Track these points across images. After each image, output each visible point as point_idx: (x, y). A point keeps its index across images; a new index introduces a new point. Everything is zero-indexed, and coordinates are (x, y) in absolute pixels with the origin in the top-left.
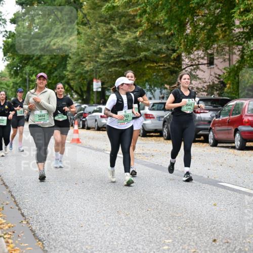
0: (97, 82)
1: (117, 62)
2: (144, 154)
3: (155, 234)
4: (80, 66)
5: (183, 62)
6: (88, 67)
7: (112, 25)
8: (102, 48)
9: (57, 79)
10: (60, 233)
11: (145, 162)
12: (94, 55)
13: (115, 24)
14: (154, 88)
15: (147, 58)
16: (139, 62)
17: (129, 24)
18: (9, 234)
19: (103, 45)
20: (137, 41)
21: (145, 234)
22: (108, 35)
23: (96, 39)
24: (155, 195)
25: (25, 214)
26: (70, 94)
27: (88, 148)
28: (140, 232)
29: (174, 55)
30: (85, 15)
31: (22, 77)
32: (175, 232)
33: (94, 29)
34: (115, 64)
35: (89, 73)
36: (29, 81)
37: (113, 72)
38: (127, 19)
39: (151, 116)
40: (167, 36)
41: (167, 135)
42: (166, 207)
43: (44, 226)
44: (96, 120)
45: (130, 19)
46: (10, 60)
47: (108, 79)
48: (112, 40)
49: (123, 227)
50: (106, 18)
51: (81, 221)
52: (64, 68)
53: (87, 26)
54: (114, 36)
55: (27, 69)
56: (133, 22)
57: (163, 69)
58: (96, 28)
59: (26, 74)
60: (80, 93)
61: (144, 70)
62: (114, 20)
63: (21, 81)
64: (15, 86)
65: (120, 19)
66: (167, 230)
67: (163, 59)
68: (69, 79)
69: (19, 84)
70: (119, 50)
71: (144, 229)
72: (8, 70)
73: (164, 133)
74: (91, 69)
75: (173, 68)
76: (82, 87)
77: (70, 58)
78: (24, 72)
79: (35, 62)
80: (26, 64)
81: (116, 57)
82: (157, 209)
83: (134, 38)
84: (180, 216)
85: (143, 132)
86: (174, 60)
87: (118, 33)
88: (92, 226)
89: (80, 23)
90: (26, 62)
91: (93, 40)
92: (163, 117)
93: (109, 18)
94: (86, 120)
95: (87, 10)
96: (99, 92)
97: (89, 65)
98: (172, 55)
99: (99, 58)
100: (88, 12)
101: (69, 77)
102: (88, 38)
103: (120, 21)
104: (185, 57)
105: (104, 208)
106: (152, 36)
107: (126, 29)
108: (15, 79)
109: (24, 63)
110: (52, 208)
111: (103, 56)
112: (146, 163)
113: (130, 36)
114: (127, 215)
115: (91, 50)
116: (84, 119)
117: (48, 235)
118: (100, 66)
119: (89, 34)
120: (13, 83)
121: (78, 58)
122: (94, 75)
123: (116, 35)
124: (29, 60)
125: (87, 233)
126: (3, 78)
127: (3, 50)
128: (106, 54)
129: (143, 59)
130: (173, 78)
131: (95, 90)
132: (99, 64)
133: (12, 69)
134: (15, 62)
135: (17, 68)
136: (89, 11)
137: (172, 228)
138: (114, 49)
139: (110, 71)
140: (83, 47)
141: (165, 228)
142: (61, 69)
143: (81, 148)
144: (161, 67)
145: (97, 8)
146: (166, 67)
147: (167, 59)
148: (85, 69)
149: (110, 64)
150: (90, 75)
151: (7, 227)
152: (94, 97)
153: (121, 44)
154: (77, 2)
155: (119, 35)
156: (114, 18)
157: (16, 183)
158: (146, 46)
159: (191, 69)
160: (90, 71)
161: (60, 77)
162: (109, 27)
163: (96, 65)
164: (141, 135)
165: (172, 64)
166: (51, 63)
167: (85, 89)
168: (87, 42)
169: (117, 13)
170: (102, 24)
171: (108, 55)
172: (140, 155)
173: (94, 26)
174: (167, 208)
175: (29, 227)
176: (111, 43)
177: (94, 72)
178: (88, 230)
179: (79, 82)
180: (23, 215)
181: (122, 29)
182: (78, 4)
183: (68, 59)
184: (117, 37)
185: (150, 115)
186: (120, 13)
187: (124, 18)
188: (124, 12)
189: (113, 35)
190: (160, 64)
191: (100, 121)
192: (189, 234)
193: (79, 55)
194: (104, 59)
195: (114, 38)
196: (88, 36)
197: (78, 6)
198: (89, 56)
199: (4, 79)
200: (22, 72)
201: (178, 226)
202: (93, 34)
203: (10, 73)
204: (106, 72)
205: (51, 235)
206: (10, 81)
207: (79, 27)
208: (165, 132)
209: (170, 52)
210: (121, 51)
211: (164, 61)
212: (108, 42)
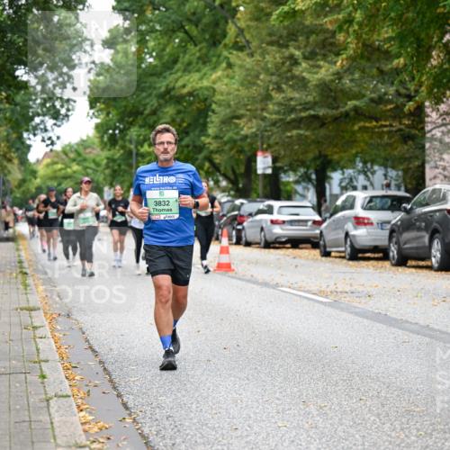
0: (265, 157)
1: (302, 118)
2: (352, 293)
3: (375, 444)
4: (233, 127)
5: (426, 119)
6: (248, 128)
7: (292, 50)
8: (273, 93)
9: (189, 152)
10: (196, 442)
11: (355, 307)
12: (259, 106)
13: (298, 48)
14: (372, 168)
15: (360, 112)
16: (342, 119)
17: (324, 47)
18: (100, 442)
19: (275, 87)
20: (340, 79)
21: (355, 444)
22: (285, 69)
23: (262, 77)
24: (374, 370)
25: (130, 404)
26: (213, 179)
27: (249, 281)
28: (346, 440)
29: (411, 105)
30: (241, 31)
31: (123, 147)
32: (414, 442)
33: (259, 58)
34: (298, 123)
35: (249, 140)
36: (137, 154)
37: (294, 138)
38: (321, 37)
39: (366, 221)
40: (396, 69)
41: (396, 257)
42: (396, 393)
43: (165, 428)
44: (262, 229)
45: (326, 39)
46: (102, 116)
47: (285, 151)
48: (293, 77)
49: (314, 430)
50: (281, 37)
51: (234, 418)
52: (202, 131)
53: (245, 53)
54: (297, 71)
55: (134, 132)
56: (331, 44)
57: (389, 132)
58: (263, 55)
59: (131, 142)
60: (232, 177)
61: (354, 133)
62: (296, 41)
63: (122, 155)
64: (111, 165)
65: (308, 38)
66: (398, 437)
67: (389, 114)
68: (212, 152)
69: (118, 162)
70: (307, 96)
71: (353, 436)
72: (98, 135)
73: (391, 254)
74: (253, 133)
75: (407, 130)
76: (235, 167)
77: (213, 111)
78: (128, 137)
79: (147, 120)
80: (131, 124)
81: (301, 111)
82: (378, 397)
83: (334, 74)
84: (423, 411)
85: (351, 250)
86: (411, 114)
87: (304, 65)
88: (256, 429)
89: (231, 45)
90: (131, 119)
91: (257, 77)
92: (389, 222)
93: (287, 37)
94: (243, 228)
95: (245, 21)
96: (269, 175)
97: (249, 125)
98: (405, 105)
99: (268, 113)
100: (248, 26)
101: (212, 148)
102: (247, 75)
103: (308, 42)
104: (431, 109)
105: (277, 395)
106: (367, 70)
107: (319, 57)
108: (111, 152)
109: (128, 123)
110: (179, 395)
111: (276, 108)
112: (357, 310)
113: (327, 71)
114: (321, 408)
115: (254, 98)
116: (239, 227)
117: (173, 444)
118: (270, 126)
119: (248, 66)
120: (108, 158)
121: (228, 111)
122: (259, 143)
123: (300, 69)
124: (137, 117)
125: (246, 442)
126: (88, 151)
127: (89, 97)
128: (282, 104)
129: (352, 113)
130: (408, 150)
131: (259, 172)
132: (268, 124)
133: (106, 132)
134: (111, 120)
135: (114, 130)
136: (249, 23)
137: (407, 433)
138: (297, 95)
139: (288, 137)
140: (238, 90)
141: (393, 434)
142: (197, 133)
143: (234, 281)
144: (385, 129)
145: (264, 19)
146: (394, 129)
147: (397, 113)
148: (242, 133)
149: (289, 123)
150: (251, 144)
151: (96, 429)
152: (257, 185)
153: (309, 85)
154: (226, 7)
155: (306, 68)
156: (296, 36)
157: (113, 347)
158: (356, 89)
159: (443, 132)
160: (252, 137)
161: (195, 147)
162: (287, 54)
163: (263, 124)
164: (348, 257)
165: (407, 122)
166: (178, 120)
167: (242, 169)
168: (246, 82)
169: (301, 27)
170: (274, 48)
171: (286, 105)
172: (346, 295)
173: (259, 51)
174: (398, 396)
175: (138, 429)
176: (291, 83)
177: (259, 139)
178: (247, 436)
179: (231, 157)
180: (125, 406)
181: (310, 56)
182: (228, 11)
183: (210, 113)
184: (302, 72)
185: (364, 218)
186: (308, 27)
187: (314, 36)
188: (316, 25)
189: (294, 68)
190: (384, 123)
191: (270, 231)
192: (439, 445)
193: (229, 106)
194: (278, 113)
195: (297, 73)
196: (248, 70)
197: (227, 15)
198: (249, 107)
199: (90, 152)
200: (123, 138)
201: (418, 430)
202: (256, 68)
203: (102, 141)
204: (281, 138)
205: (179, 445)
206: (102, 155)
207: (230, 53)
208: (393, 252)
209: (402, 100)
210: (310, 98)
211: (391, 116)
212: (284, 81)
